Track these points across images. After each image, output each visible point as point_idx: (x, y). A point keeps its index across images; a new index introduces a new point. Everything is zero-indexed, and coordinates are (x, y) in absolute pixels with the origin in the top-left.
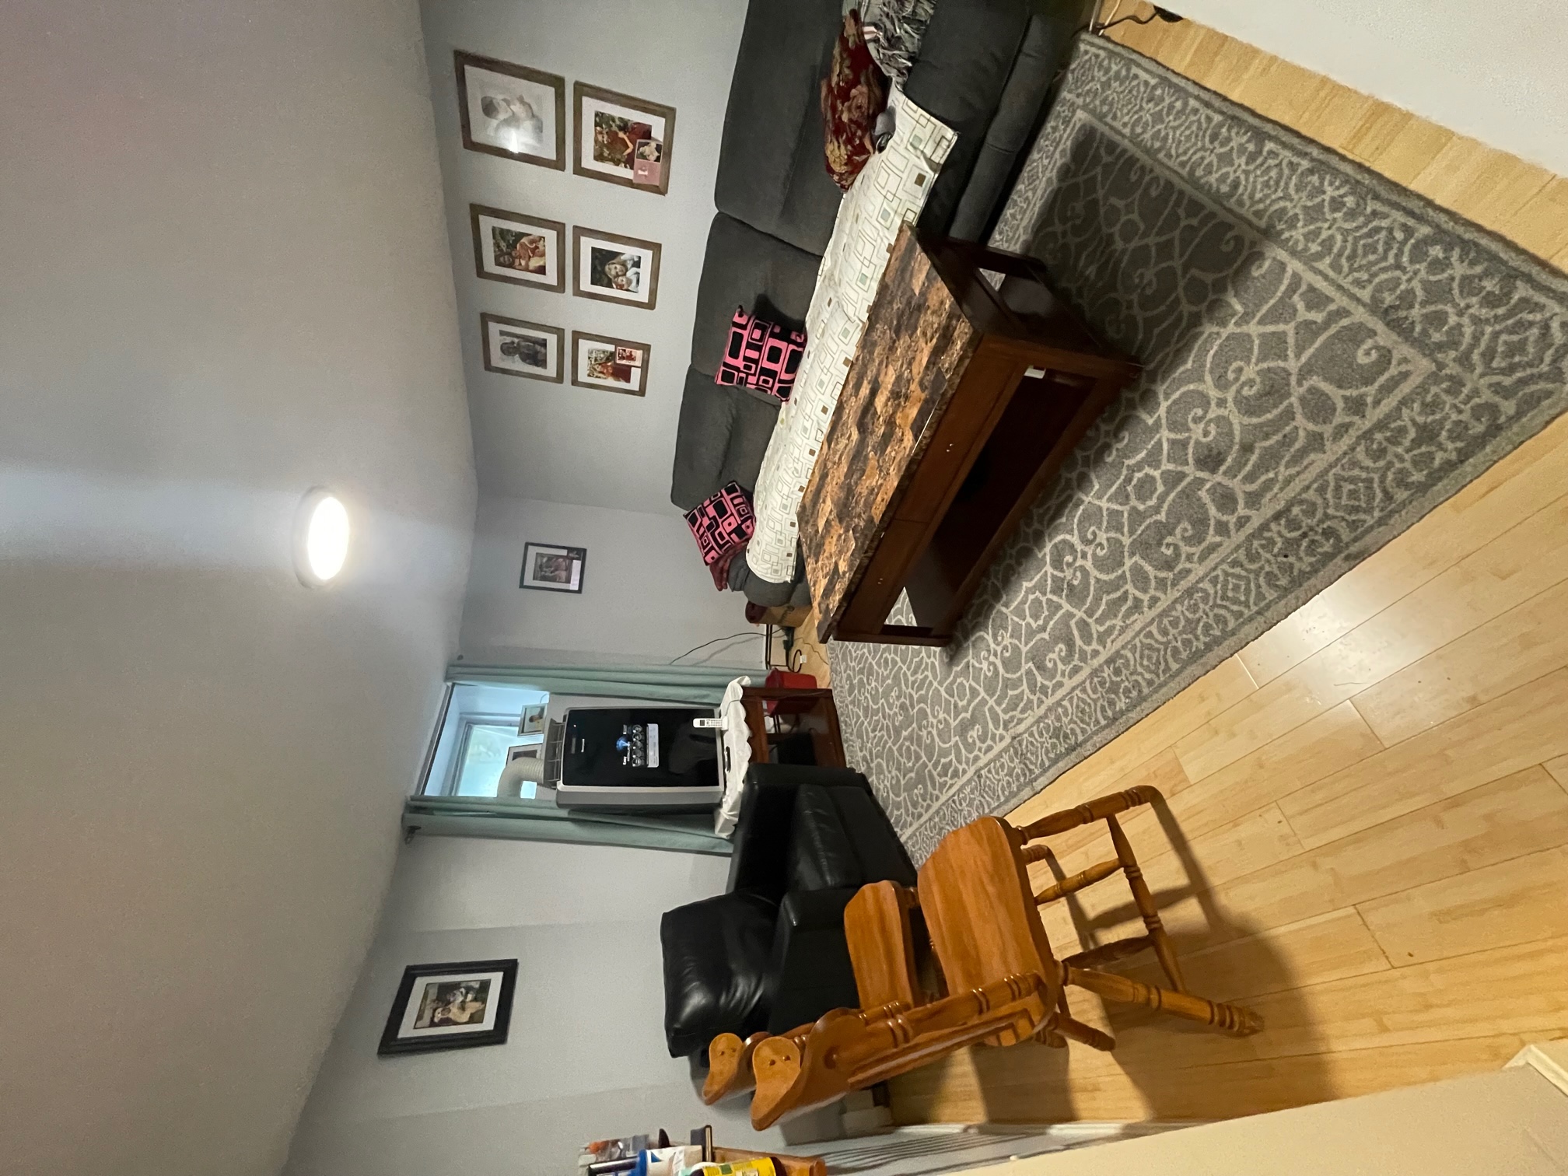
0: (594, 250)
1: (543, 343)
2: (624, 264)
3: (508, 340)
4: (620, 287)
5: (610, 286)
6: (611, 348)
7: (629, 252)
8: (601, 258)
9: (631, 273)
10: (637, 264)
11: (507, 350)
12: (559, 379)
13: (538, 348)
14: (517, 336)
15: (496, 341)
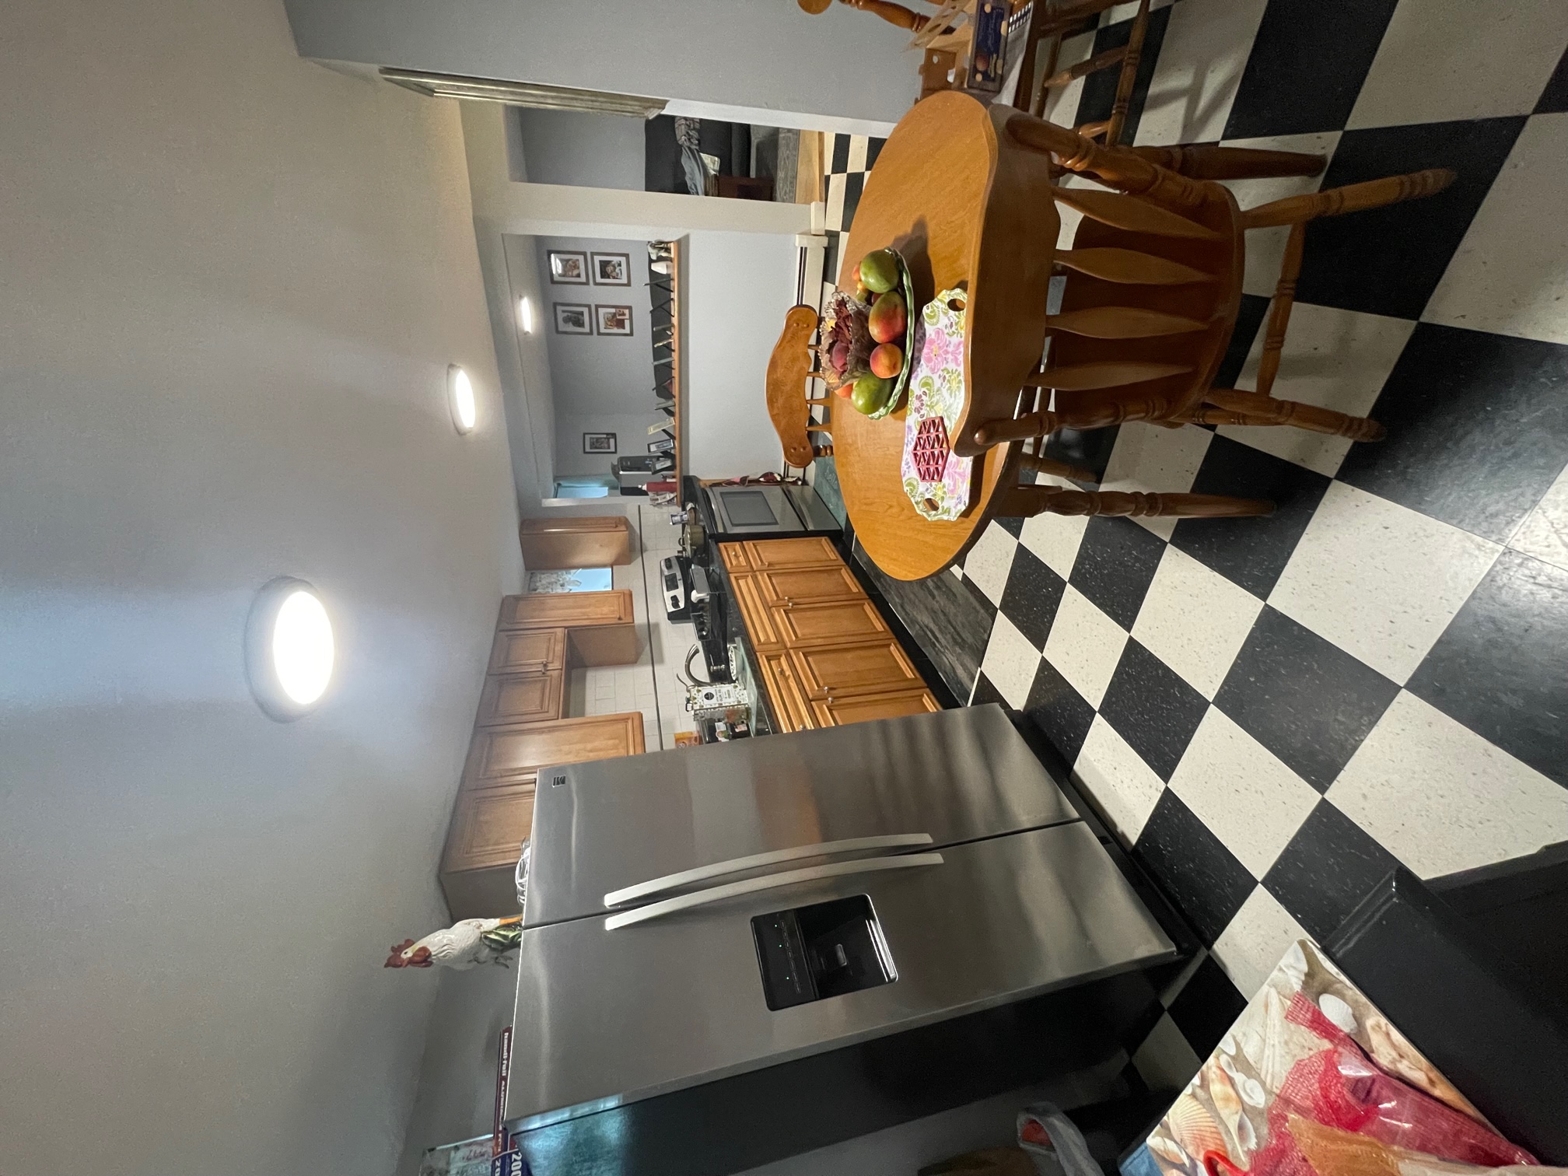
0: (600, 261)
1: (582, 313)
2: (614, 266)
3: (566, 314)
4: (614, 278)
5: (609, 278)
6: (613, 310)
7: (615, 259)
8: (604, 265)
9: (617, 270)
10: (620, 265)
11: (566, 320)
12: (591, 333)
13: (580, 317)
14: (570, 312)
15: (561, 316)
